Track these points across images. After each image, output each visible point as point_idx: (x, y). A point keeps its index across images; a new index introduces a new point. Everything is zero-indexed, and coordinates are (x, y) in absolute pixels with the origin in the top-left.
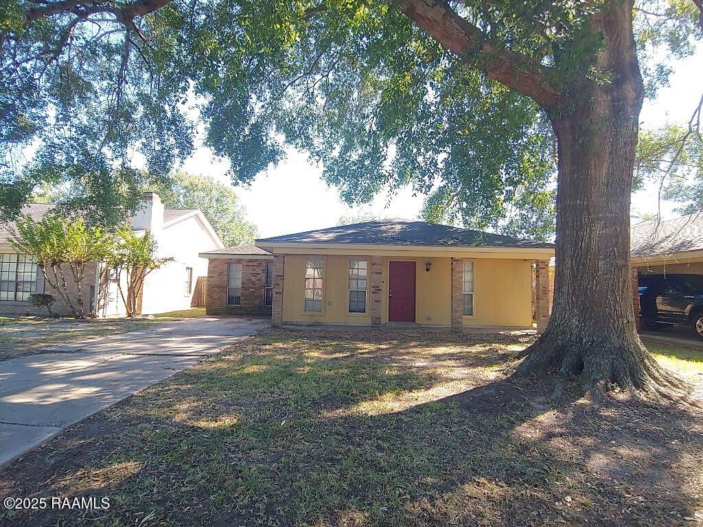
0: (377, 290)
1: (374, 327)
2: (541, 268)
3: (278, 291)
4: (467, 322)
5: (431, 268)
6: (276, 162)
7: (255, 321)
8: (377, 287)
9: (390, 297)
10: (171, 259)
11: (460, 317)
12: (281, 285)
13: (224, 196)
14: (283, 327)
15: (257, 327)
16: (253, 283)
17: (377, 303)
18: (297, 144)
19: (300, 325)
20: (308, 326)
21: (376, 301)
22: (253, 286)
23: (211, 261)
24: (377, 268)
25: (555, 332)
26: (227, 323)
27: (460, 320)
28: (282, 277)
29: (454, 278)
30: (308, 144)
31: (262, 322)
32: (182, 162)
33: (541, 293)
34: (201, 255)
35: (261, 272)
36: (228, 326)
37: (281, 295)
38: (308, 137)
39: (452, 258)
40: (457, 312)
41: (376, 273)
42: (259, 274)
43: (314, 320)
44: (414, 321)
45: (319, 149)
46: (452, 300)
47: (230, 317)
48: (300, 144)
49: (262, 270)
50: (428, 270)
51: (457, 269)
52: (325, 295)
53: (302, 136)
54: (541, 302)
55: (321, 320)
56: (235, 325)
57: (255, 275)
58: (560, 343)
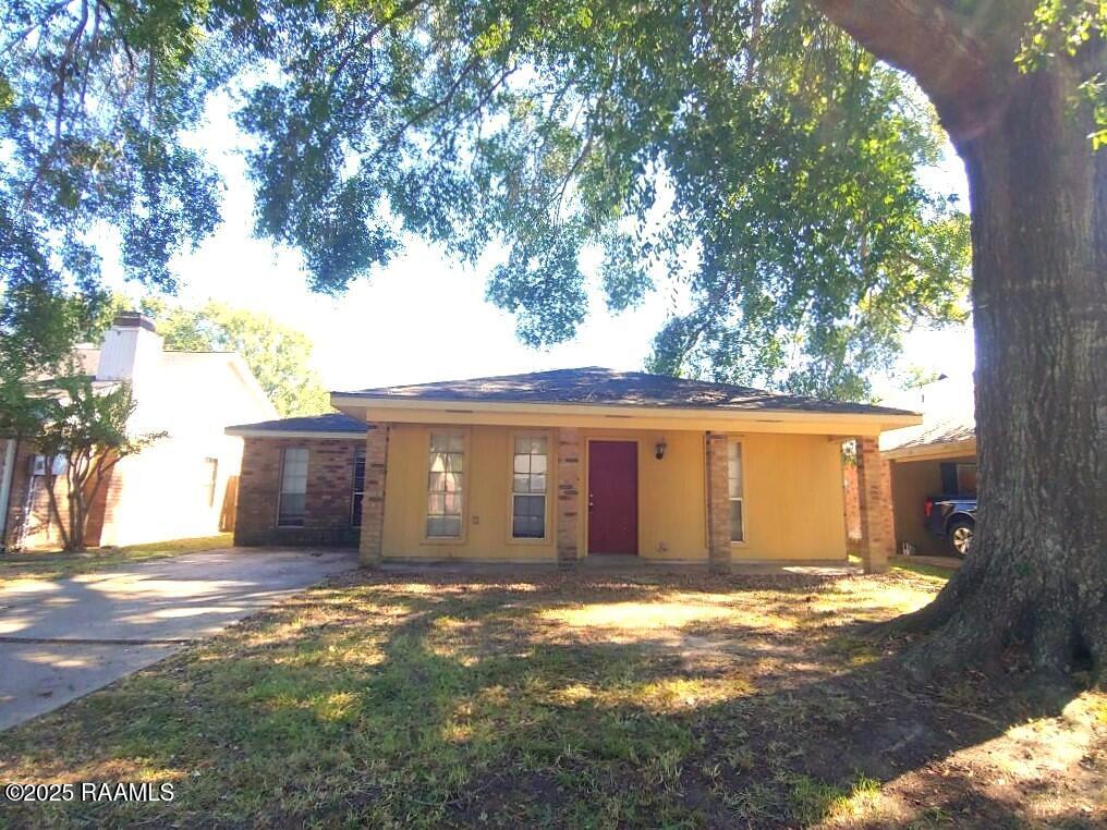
0: (568, 492)
1: (564, 565)
2: (867, 451)
3: (373, 494)
4: (739, 553)
5: (667, 451)
6: (383, 261)
7: (327, 556)
8: (570, 487)
9: (590, 507)
10: (165, 434)
11: (727, 544)
12: (381, 483)
13: (291, 343)
14: (384, 567)
15: (329, 568)
16: (330, 484)
17: (569, 518)
18: (425, 231)
19: (418, 564)
20: (434, 564)
21: (568, 514)
22: (330, 490)
23: (251, 443)
24: (567, 451)
25: (1005, 569)
26: (268, 562)
27: (727, 549)
28: (382, 468)
29: (713, 468)
30: (443, 230)
31: (342, 559)
32: (195, 245)
33: (869, 498)
34: (231, 430)
35: (344, 464)
36: (269, 567)
37: (380, 504)
38: (443, 221)
39: (708, 432)
40: (720, 533)
41: (568, 460)
42: (341, 467)
43: (444, 553)
44: (635, 551)
45: (463, 239)
46: (710, 511)
47: (281, 551)
48: (429, 231)
49: (348, 460)
50: (659, 456)
51: (719, 453)
52: (466, 504)
53: (433, 217)
54: (870, 513)
55: (459, 553)
56: (286, 565)
57: (332, 469)
58: (1020, 595)
